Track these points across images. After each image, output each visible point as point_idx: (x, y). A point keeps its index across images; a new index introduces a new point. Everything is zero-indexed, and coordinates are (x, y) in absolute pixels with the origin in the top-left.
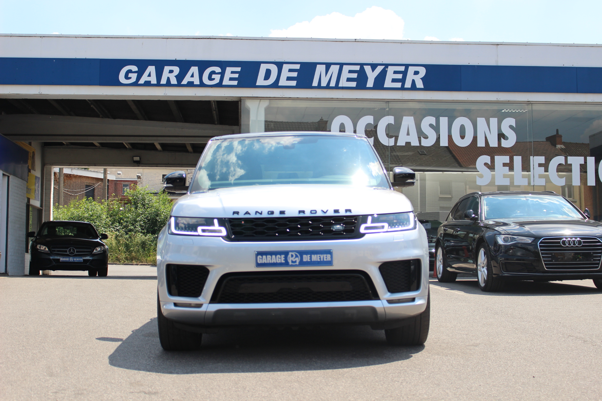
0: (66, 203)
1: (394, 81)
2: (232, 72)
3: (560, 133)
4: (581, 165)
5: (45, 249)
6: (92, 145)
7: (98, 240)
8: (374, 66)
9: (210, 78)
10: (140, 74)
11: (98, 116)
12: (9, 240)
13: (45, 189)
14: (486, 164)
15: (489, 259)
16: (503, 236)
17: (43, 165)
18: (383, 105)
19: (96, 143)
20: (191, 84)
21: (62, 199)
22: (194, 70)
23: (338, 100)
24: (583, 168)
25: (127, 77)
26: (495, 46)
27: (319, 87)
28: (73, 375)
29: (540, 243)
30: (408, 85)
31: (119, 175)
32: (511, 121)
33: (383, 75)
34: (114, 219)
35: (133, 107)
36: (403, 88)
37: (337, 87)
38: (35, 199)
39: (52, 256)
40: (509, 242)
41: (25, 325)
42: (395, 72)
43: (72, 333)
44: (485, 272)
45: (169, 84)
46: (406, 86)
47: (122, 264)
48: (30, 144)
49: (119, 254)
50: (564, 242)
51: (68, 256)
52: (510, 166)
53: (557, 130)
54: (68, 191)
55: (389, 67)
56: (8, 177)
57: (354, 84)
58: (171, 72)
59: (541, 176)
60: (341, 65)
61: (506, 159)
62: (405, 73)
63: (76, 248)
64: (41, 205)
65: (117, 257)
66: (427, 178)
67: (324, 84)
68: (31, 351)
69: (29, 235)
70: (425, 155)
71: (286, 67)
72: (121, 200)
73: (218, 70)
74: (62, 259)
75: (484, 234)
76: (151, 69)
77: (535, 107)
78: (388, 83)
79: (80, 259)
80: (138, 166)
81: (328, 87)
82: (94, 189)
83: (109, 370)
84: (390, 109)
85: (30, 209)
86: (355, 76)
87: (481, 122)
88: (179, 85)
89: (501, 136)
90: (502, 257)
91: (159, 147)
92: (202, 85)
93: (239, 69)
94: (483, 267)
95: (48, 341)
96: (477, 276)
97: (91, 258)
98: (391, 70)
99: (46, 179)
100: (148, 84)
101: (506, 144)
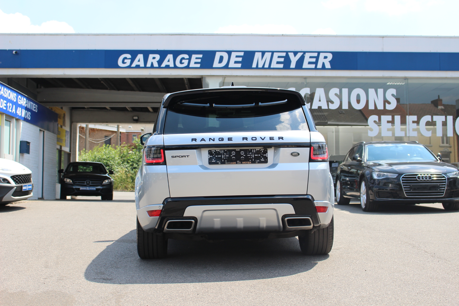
0: (91, 148)
1: (310, 63)
2: (197, 58)
3: (440, 98)
4: (443, 122)
5: (70, 181)
6: (105, 108)
7: (107, 175)
8: (295, 53)
9: (181, 63)
10: (133, 60)
11: (106, 89)
12: (44, 175)
13: (73, 139)
14: (375, 122)
15: (368, 189)
16: (377, 173)
17: (71, 122)
18: (303, 80)
19: (108, 107)
20: (167, 67)
21: (88, 146)
22: (170, 57)
23: (270, 77)
24: (445, 124)
25: (123, 62)
26: (381, 38)
27: (257, 68)
28: (61, 267)
29: (402, 178)
30: (320, 66)
31: (130, 129)
32: (393, 91)
33: (302, 59)
34: (124, 159)
35: (130, 82)
36: (316, 68)
37: (269, 68)
38: (66, 146)
39: (74, 186)
40: (381, 177)
41: (41, 234)
42: (311, 57)
43: (70, 240)
44: (365, 198)
45: (152, 67)
46: (318, 67)
47: (129, 191)
48: (62, 108)
49: (127, 184)
50: (419, 177)
51: (85, 186)
52: (392, 122)
53: (439, 96)
54: (92, 140)
55: (306, 54)
56: (44, 132)
57: (281, 66)
58: (154, 58)
59: (414, 130)
60: (273, 52)
61: (389, 118)
62: (317, 58)
63: (91, 181)
64: (70, 151)
65: (125, 186)
66: (340, 130)
67: (260, 66)
68: (39, 251)
69: (60, 171)
70: (344, 114)
71: (234, 55)
72: (130, 146)
73: (186, 56)
74: (81, 188)
75: (365, 171)
76: (140, 57)
77: (410, 81)
78: (305, 65)
79: (94, 188)
80: (137, 123)
81: (263, 68)
82: (110, 139)
83: (86, 264)
84: (307, 83)
85: (63, 153)
86: (282, 60)
87: (371, 91)
88: (159, 67)
89: (386, 101)
90: (376, 187)
91: (151, 110)
92: (175, 67)
93: (201, 56)
94: (364, 195)
95: (52, 244)
96: (360, 200)
97: (101, 188)
98: (307, 55)
99: (73, 132)
100: (138, 67)
101: (389, 107)
